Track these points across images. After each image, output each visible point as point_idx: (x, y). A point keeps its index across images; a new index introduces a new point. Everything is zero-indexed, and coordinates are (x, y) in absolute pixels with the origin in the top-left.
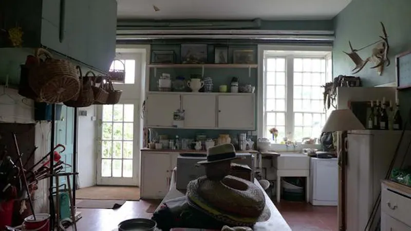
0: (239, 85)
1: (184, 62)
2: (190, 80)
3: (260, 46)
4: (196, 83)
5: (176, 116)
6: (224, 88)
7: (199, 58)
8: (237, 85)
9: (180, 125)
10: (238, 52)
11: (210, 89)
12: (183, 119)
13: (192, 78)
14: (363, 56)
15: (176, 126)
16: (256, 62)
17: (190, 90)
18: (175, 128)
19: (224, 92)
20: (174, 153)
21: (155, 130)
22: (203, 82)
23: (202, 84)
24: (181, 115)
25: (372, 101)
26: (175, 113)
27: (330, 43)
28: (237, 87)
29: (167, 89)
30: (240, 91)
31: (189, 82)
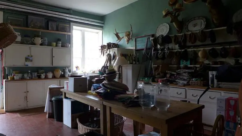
0: (62, 43)
1: (30, 27)
2: (34, 38)
3: (72, 24)
4: (39, 40)
5: (27, 59)
6: (55, 44)
7: (39, 25)
8: (61, 43)
9: (30, 64)
10: (61, 25)
11: (46, 44)
12: (31, 61)
13: (35, 37)
14: (121, 35)
15: (28, 65)
16: (70, 32)
17: (34, 44)
18: (27, 66)
19: (54, 46)
20: (28, 81)
21: (9, 68)
22: (42, 40)
23: (42, 41)
24: (31, 58)
25: (129, 54)
26: (26, 57)
27: (102, 27)
28: (61, 44)
29: (19, 43)
30: (62, 46)
31: (33, 39)
